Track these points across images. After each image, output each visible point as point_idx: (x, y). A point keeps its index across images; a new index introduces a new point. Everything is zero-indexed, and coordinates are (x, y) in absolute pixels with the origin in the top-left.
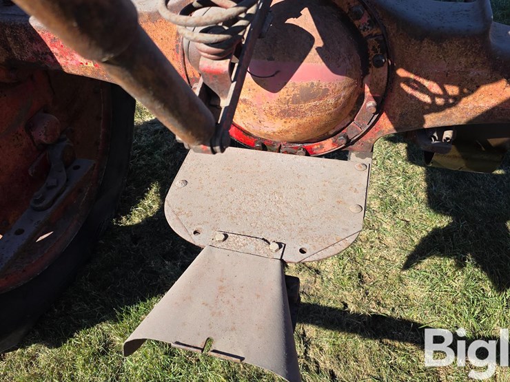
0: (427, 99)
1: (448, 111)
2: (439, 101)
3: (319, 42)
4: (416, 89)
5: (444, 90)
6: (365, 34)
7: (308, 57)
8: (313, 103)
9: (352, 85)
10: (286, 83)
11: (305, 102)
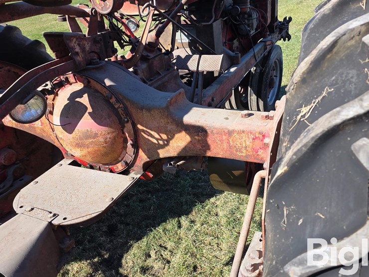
0: (155, 141)
1: (167, 148)
2: (161, 142)
3: (90, 110)
4: (149, 136)
5: (160, 136)
6: (116, 106)
7: (84, 117)
8: (91, 140)
9: (113, 132)
10: (74, 130)
11: (86, 139)
